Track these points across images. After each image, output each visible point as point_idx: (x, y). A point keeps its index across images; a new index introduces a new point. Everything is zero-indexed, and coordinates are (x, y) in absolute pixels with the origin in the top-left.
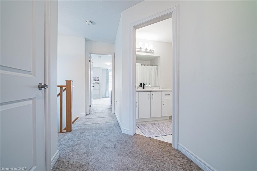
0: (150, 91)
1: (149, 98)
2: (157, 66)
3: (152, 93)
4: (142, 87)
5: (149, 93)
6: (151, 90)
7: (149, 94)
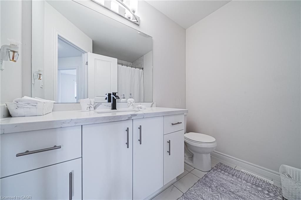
0: (130, 118)
1: (127, 144)
2: (143, 69)
3: (137, 124)
4: (110, 104)
5: (129, 124)
6: (135, 115)
7: (127, 130)
